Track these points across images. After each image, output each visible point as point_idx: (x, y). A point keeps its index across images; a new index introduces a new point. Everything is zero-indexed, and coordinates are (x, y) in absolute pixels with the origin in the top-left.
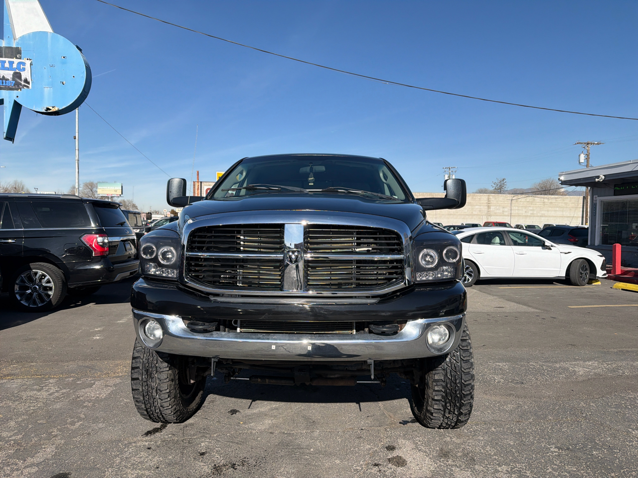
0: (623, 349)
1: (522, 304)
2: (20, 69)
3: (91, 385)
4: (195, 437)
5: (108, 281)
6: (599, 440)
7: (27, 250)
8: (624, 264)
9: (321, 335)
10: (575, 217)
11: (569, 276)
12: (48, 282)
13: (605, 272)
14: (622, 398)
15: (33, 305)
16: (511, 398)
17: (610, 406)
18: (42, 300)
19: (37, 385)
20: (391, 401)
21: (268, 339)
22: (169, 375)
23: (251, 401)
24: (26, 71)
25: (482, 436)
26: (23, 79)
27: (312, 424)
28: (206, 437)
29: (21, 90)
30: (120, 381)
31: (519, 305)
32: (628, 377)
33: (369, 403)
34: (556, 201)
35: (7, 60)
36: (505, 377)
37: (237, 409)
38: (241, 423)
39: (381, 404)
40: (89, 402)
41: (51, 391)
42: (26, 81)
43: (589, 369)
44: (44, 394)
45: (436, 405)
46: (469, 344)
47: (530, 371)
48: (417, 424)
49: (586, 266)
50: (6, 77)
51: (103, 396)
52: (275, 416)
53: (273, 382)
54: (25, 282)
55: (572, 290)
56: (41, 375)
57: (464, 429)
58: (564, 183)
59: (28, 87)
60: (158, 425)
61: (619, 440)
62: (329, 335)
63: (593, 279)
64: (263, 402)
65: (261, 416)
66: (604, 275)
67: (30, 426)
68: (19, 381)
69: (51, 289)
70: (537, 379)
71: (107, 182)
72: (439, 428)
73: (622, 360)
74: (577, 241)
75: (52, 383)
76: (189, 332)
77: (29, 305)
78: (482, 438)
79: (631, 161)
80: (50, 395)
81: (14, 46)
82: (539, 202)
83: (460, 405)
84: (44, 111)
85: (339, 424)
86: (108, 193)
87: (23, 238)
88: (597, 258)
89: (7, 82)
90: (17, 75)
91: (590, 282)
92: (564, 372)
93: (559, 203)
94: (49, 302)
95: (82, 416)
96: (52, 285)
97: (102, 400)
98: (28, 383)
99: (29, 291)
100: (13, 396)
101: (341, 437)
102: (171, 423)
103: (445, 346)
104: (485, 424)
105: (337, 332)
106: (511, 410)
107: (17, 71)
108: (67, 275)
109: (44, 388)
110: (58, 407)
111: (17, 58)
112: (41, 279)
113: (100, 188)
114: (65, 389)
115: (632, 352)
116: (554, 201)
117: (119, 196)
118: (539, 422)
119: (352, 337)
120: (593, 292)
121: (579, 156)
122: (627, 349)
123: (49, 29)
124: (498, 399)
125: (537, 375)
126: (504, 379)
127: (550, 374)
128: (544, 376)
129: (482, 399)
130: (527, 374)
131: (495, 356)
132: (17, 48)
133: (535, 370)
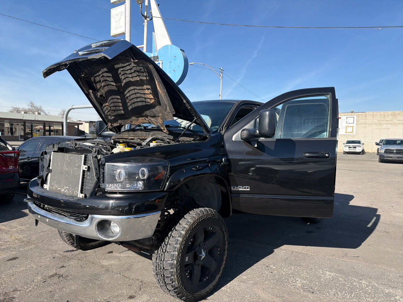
37: (114, 252)
38: (103, 259)
65: (116, 258)
111: (157, 61)
125: (343, 291)
126: (303, 285)
127: (358, 295)
128: (348, 294)
129: (252, 292)
130: (335, 288)
131: (341, 267)
132: (157, 56)
133: (350, 287)
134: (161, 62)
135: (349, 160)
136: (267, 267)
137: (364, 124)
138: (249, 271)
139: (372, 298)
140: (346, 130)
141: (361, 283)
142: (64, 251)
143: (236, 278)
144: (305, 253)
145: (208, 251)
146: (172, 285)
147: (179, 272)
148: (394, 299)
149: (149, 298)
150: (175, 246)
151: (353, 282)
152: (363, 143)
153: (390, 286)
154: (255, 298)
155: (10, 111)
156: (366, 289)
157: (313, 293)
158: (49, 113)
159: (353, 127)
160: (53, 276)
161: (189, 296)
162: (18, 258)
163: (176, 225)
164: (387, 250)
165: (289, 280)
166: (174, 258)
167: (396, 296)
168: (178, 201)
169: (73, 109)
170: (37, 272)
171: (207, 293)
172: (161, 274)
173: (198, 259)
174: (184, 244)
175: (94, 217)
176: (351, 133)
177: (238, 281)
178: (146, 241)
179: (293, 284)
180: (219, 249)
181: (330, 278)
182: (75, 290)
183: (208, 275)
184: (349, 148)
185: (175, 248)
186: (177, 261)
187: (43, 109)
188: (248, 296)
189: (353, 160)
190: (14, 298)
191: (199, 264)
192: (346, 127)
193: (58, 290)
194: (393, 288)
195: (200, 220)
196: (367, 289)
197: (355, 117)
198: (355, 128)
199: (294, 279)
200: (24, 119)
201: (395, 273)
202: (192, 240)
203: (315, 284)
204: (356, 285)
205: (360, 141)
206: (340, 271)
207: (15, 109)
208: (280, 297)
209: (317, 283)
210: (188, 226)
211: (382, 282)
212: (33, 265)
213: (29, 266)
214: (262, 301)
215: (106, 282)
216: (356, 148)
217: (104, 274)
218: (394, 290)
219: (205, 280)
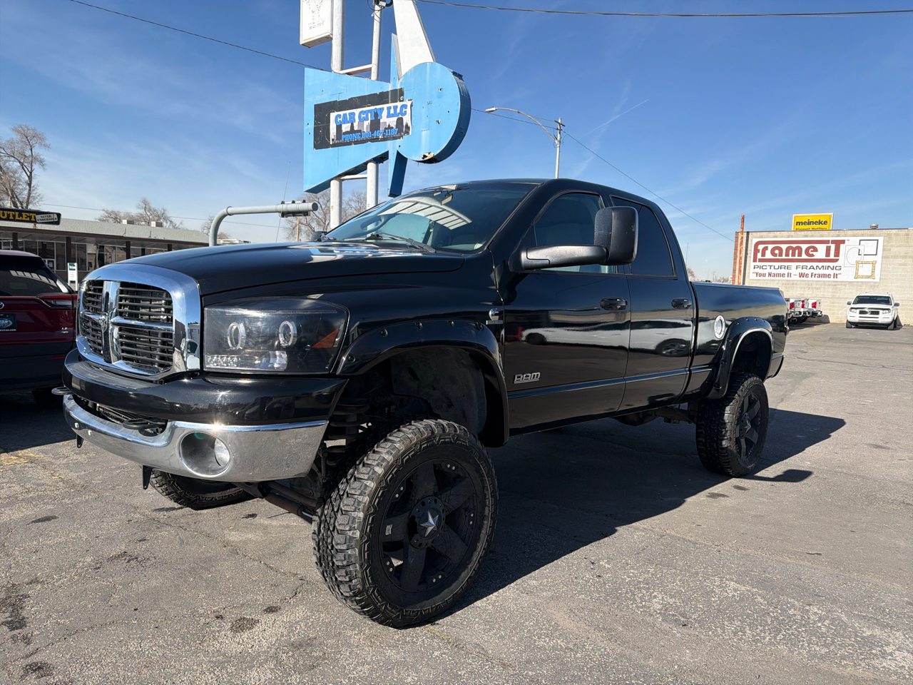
2: (402, 114)
16: (596, 634)
24: (407, 114)
26: (404, 124)
29: (403, 138)
35: (392, 105)
38: (231, 528)
42: (407, 126)
50: (391, 125)
52: (268, 533)
59: (408, 133)
65: (260, 528)
81: (399, 87)
84: (421, 159)
89: (392, 130)
90: (400, 121)
106: (541, 648)
107: (400, 116)
111: (400, 101)
123: (429, 58)
125: (759, 627)
126: (666, 608)
127: (793, 637)
128: (769, 634)
129: (542, 616)
130: (739, 618)
131: (769, 574)
132: (401, 89)
133: (778, 619)
134: (409, 104)
135: (857, 341)
136: (593, 563)
137: (901, 257)
138: (547, 570)
139: (826, 645)
140: (857, 270)
141: (808, 611)
142: (154, 508)
143: (515, 583)
144: (693, 539)
145: (443, 516)
146: (350, 586)
147: (366, 557)
148: (880, 651)
149: (309, 614)
150: (360, 498)
151: (788, 607)
152: (896, 302)
153: (878, 622)
154: (546, 629)
155: (100, 220)
156: (815, 626)
157: (685, 625)
158: (181, 223)
159: (874, 263)
160: (118, 557)
161: (392, 612)
162: (54, 518)
163: (366, 453)
164: (895, 544)
165: (635, 595)
166: (356, 525)
167: (888, 644)
168: (393, 408)
169: (230, 215)
170: (87, 548)
171: (436, 609)
172: (327, 559)
173: (417, 533)
174: (379, 495)
175: (176, 427)
176: (868, 277)
177: (517, 589)
178: (316, 491)
179: (644, 603)
180: (472, 515)
181: (734, 596)
182: (155, 587)
183: (443, 571)
184: (861, 313)
185: (359, 503)
186: (362, 531)
187: (168, 214)
188: (532, 624)
189: (867, 341)
190: (26, 596)
191: (420, 545)
192: (857, 263)
193: (121, 587)
194: (885, 627)
195: (423, 446)
196: (819, 625)
197: (881, 239)
198: (878, 267)
199: (647, 592)
200: (127, 235)
201: (900, 595)
202: (402, 489)
203: (696, 606)
204: (795, 615)
205: (889, 297)
206: (763, 583)
207: (110, 214)
208: (604, 629)
209: (701, 606)
210: (391, 457)
211: (861, 612)
212: (81, 533)
213: (74, 536)
214: (560, 634)
215: (226, 576)
216: (878, 313)
217: (225, 560)
218: (886, 632)
219: (434, 580)
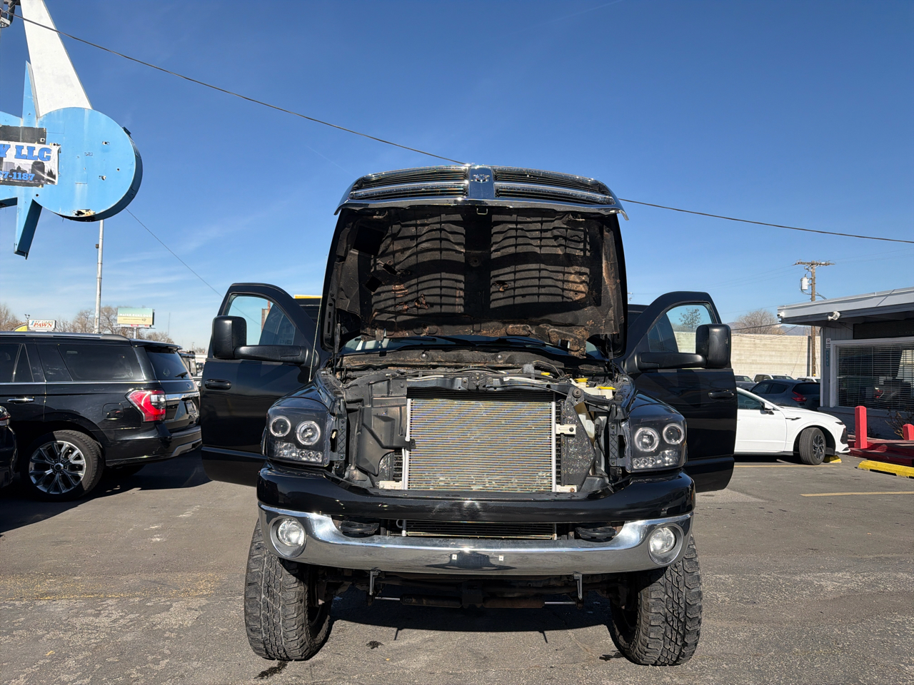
0: (881, 555)
1: (738, 491)
2: (43, 158)
3: (167, 608)
4: (329, 680)
5: (163, 457)
6: (864, 679)
7: (50, 412)
8: (870, 434)
9: (515, 541)
10: (798, 365)
11: (798, 450)
12: (78, 458)
13: (846, 446)
14: (887, 622)
15: (54, 491)
16: (743, 623)
17: (873, 634)
18: (68, 485)
19: (92, 608)
20: (584, 629)
21: (447, 546)
22: (297, 593)
23: (395, 629)
24: (52, 160)
25: (712, 675)
26: (46, 171)
27: (483, 660)
28: (344, 679)
29: (43, 186)
30: (207, 602)
31: (734, 492)
32: (891, 594)
33: (555, 631)
34: (772, 342)
35: (25, 145)
36: (730, 594)
37: (378, 641)
38: (388, 660)
39: (570, 632)
40: (172, 633)
41: (114, 617)
42: (50, 174)
43: (839, 582)
44: (103, 621)
45: (653, 634)
46: (694, 550)
47: (762, 586)
48: (624, 660)
49: (820, 437)
50: (23, 168)
51: (189, 623)
52: (432, 651)
53: (432, 603)
54: (45, 459)
55: (805, 471)
56: (92, 594)
57: (686, 666)
58: (785, 320)
59: (53, 182)
60: (275, 663)
61: (889, 678)
62: (525, 541)
63: (830, 455)
64: (411, 630)
65: (413, 650)
66: (845, 450)
67: (98, 666)
68: (64, 602)
69: (81, 468)
70: (773, 597)
71: (131, 307)
72: (655, 665)
73: (882, 570)
74: (805, 401)
75: (112, 606)
76: (342, 537)
77: (48, 491)
78: (712, 678)
79: (874, 293)
80: (114, 621)
81: (37, 126)
82: (748, 344)
83: (684, 633)
84: (73, 215)
85: (519, 661)
86: (133, 322)
87: (44, 395)
88: (835, 427)
89: (24, 174)
90: (39, 166)
91: (827, 459)
92: (807, 587)
93: (776, 345)
94: (78, 486)
95: (167, 652)
96: (83, 462)
97: (188, 629)
98: (78, 605)
99: (48, 472)
100: (62, 624)
101: (526, 677)
102: (291, 660)
103: (671, 555)
104: (713, 659)
105: (533, 537)
106: (745, 640)
107: (39, 160)
108: (105, 448)
109: (102, 612)
110: (130, 639)
111: (39, 143)
112: (67, 454)
113: (121, 315)
114: (132, 613)
115: (893, 558)
116: (768, 342)
117: (149, 327)
118: (784, 656)
119: (550, 543)
120: (832, 474)
121: (801, 280)
122: (887, 556)
123: (86, 104)
124: (725, 624)
132: (41, 129)
133: (768, 585)
134: (55, 149)
151: (757, 578)
157: (754, 603)
181: (733, 581)
